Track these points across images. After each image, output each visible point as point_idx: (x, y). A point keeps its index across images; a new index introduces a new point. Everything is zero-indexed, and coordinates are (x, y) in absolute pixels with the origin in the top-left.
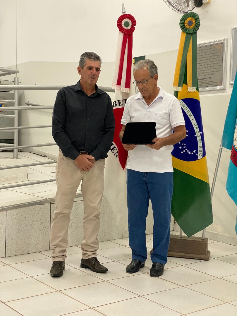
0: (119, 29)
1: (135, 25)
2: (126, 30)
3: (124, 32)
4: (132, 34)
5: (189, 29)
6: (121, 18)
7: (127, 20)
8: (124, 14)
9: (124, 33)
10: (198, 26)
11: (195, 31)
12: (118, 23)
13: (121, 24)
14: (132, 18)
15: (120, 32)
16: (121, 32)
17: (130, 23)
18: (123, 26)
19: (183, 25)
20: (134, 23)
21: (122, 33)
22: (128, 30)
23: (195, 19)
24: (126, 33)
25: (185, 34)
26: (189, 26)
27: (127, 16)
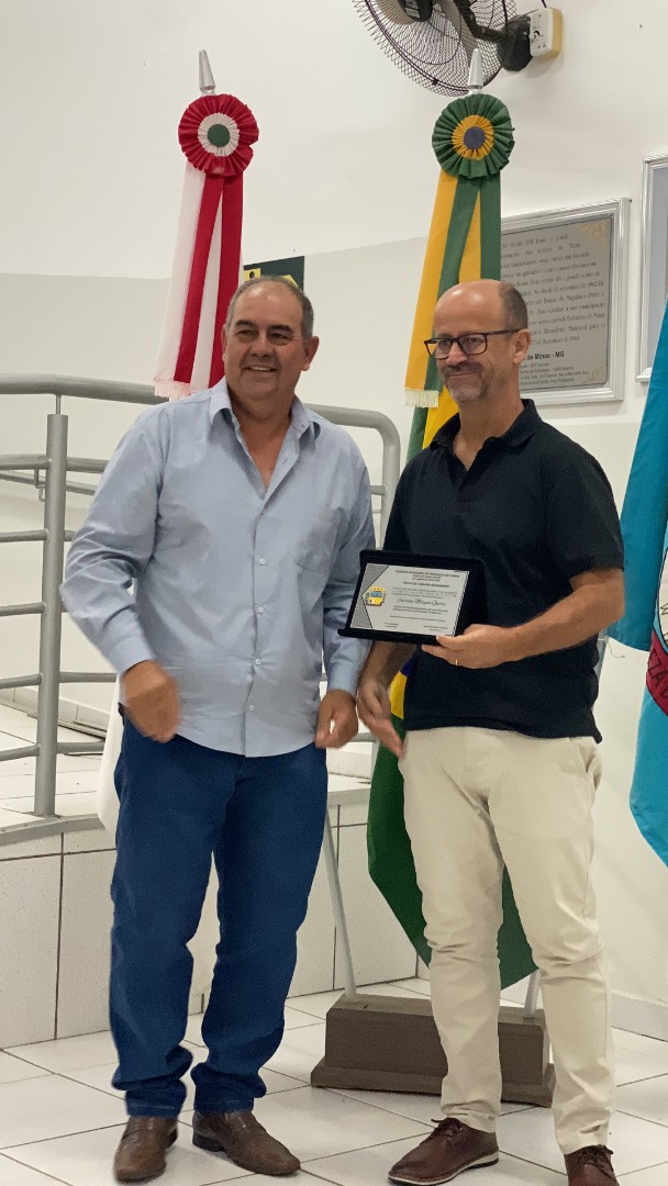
0: (187, 155)
1: (255, 139)
2: (217, 161)
3: (206, 167)
4: (240, 175)
5: (470, 161)
6: (196, 110)
7: (220, 119)
8: (209, 93)
9: (206, 171)
10: (506, 149)
11: (493, 172)
12: (184, 132)
13: (196, 135)
14: (241, 114)
15: (192, 165)
16: (195, 166)
17: (234, 133)
18: (204, 141)
19: (445, 143)
20: (249, 132)
21: (200, 169)
22: (226, 158)
23: (494, 124)
24: (218, 170)
25: (455, 181)
26: (469, 151)
27: (221, 104)
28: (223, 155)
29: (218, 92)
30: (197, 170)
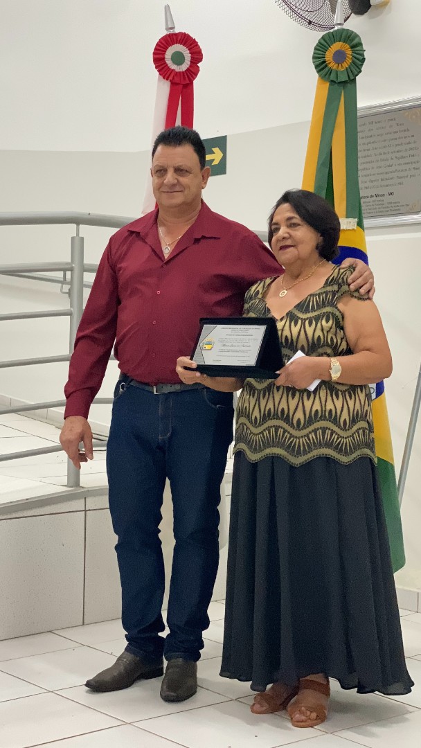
0: (158, 71)
1: (200, 60)
2: (177, 74)
3: (171, 78)
4: (191, 83)
5: (337, 71)
7: (178, 48)
8: (171, 31)
9: (170, 81)
10: (360, 63)
11: (352, 77)
12: (157, 56)
13: (164, 59)
14: (191, 45)
15: (161, 77)
16: (164, 78)
17: (187, 57)
18: (169, 62)
19: (322, 60)
20: (197, 56)
21: (167, 80)
22: (183, 72)
23: (352, 47)
24: (177, 80)
25: (328, 84)
26: (337, 65)
27: (179, 38)
28: (181, 70)
29: (177, 31)
30: (165, 80)
